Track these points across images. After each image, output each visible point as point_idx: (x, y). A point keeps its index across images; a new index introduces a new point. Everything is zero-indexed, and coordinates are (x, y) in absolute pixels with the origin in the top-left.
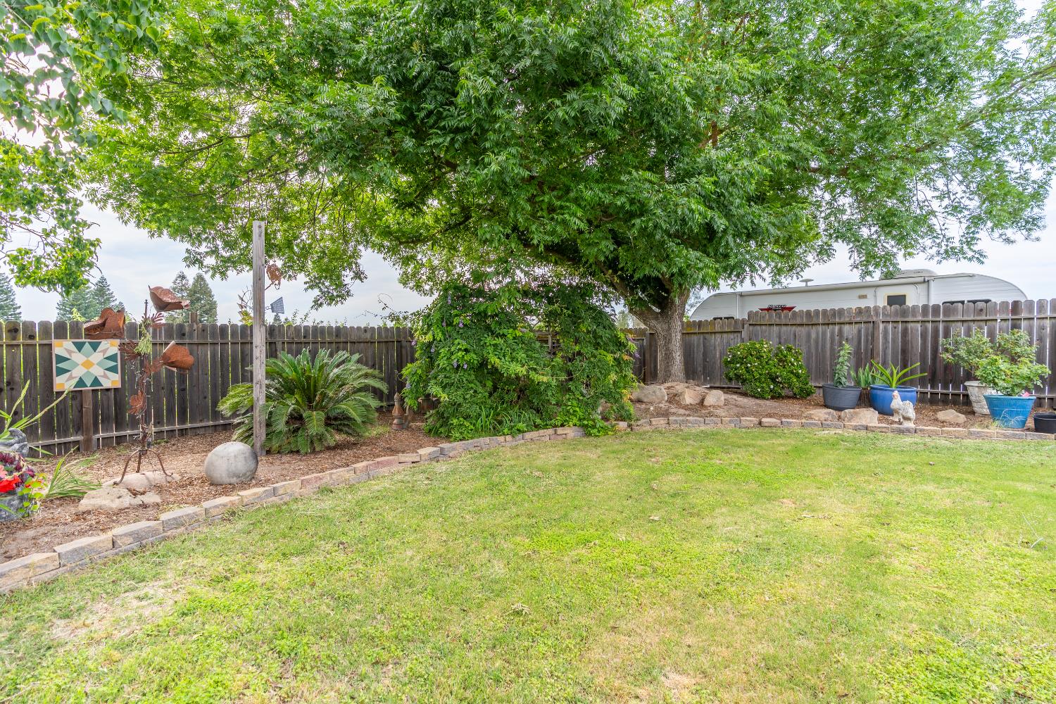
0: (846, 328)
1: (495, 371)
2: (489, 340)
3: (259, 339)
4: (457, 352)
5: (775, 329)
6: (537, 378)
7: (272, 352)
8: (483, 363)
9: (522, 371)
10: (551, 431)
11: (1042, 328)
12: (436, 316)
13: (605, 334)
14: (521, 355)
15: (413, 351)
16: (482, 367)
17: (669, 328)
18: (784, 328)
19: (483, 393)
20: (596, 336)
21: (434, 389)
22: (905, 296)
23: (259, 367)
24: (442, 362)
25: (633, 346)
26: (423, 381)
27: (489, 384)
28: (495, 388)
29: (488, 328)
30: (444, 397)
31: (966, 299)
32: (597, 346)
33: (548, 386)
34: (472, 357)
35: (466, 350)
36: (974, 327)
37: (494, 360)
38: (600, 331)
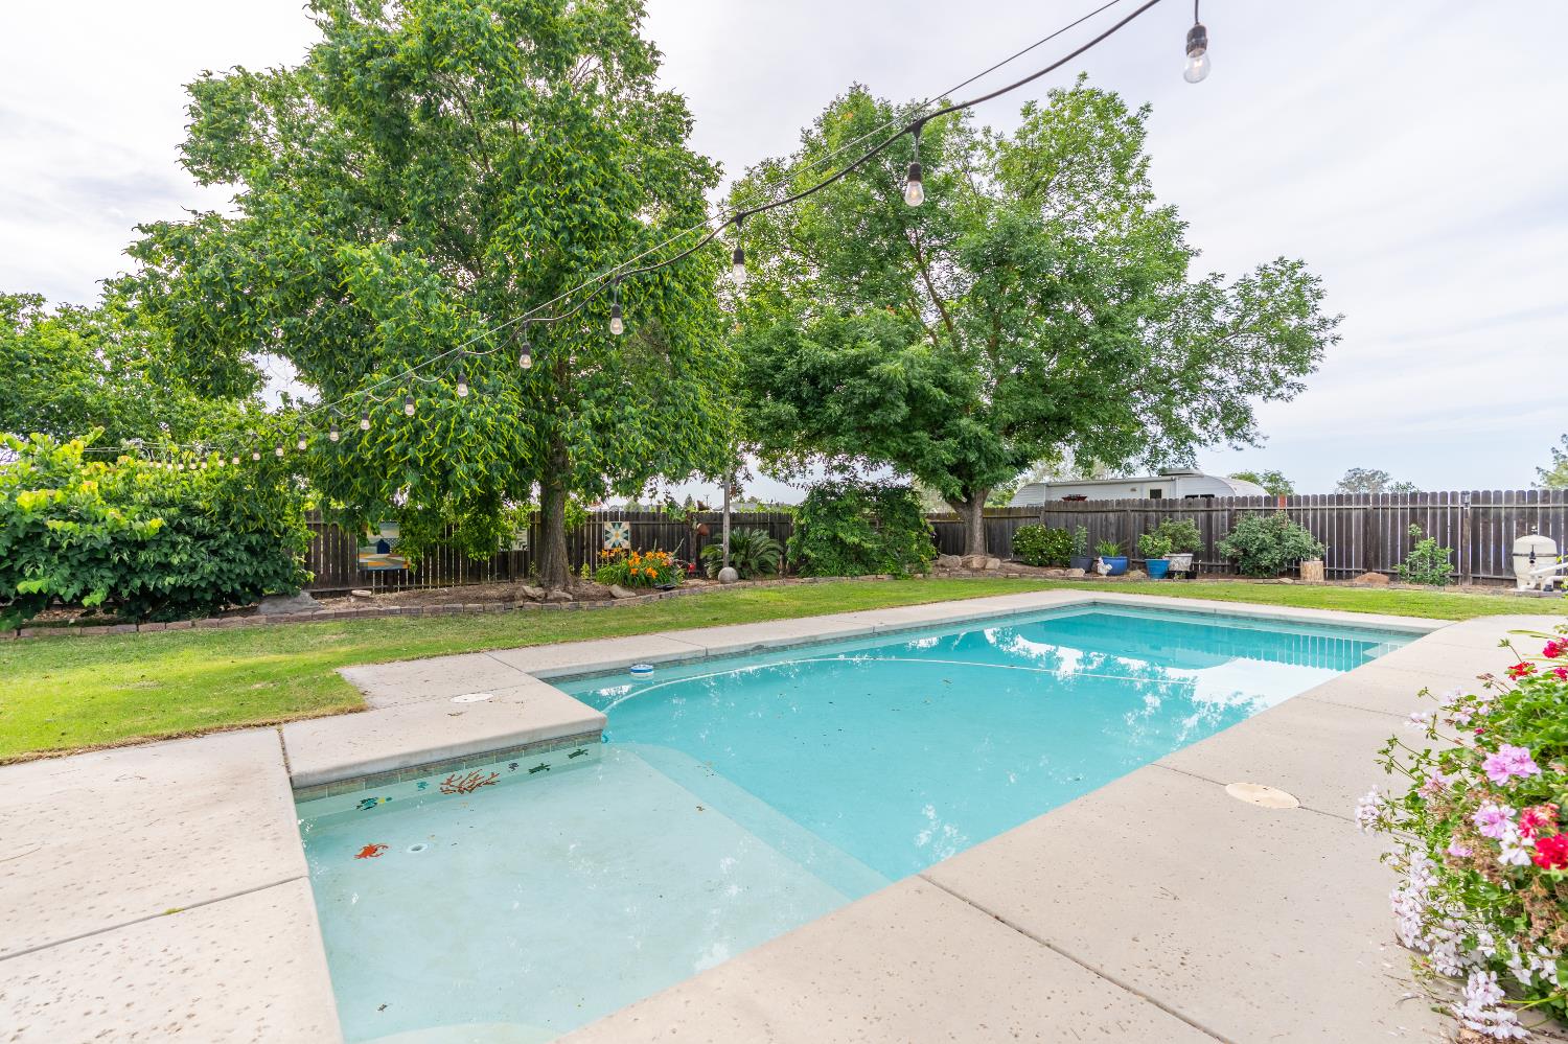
0: (1111, 515)
1: (842, 542)
2: (839, 523)
3: (727, 521)
4: (821, 530)
5: (1064, 514)
6: (867, 545)
7: (733, 526)
8: (835, 537)
9: (857, 540)
10: (874, 576)
11: (1223, 517)
12: (806, 509)
13: (910, 520)
14: (857, 532)
15: (792, 529)
16: (834, 540)
17: (972, 515)
18: (1070, 515)
19: (834, 555)
20: (904, 520)
21: (807, 551)
22: (1160, 490)
23: (726, 535)
24: (812, 536)
25: (932, 528)
26: (799, 547)
27: (838, 549)
28: (842, 553)
29: (838, 516)
30: (813, 555)
31: (1199, 493)
32: (906, 528)
33: (872, 550)
34: (829, 533)
35: (826, 529)
36: (1186, 514)
37: (841, 535)
38: (908, 518)
